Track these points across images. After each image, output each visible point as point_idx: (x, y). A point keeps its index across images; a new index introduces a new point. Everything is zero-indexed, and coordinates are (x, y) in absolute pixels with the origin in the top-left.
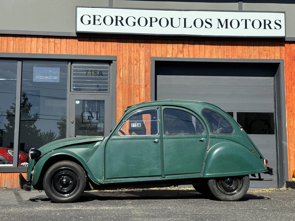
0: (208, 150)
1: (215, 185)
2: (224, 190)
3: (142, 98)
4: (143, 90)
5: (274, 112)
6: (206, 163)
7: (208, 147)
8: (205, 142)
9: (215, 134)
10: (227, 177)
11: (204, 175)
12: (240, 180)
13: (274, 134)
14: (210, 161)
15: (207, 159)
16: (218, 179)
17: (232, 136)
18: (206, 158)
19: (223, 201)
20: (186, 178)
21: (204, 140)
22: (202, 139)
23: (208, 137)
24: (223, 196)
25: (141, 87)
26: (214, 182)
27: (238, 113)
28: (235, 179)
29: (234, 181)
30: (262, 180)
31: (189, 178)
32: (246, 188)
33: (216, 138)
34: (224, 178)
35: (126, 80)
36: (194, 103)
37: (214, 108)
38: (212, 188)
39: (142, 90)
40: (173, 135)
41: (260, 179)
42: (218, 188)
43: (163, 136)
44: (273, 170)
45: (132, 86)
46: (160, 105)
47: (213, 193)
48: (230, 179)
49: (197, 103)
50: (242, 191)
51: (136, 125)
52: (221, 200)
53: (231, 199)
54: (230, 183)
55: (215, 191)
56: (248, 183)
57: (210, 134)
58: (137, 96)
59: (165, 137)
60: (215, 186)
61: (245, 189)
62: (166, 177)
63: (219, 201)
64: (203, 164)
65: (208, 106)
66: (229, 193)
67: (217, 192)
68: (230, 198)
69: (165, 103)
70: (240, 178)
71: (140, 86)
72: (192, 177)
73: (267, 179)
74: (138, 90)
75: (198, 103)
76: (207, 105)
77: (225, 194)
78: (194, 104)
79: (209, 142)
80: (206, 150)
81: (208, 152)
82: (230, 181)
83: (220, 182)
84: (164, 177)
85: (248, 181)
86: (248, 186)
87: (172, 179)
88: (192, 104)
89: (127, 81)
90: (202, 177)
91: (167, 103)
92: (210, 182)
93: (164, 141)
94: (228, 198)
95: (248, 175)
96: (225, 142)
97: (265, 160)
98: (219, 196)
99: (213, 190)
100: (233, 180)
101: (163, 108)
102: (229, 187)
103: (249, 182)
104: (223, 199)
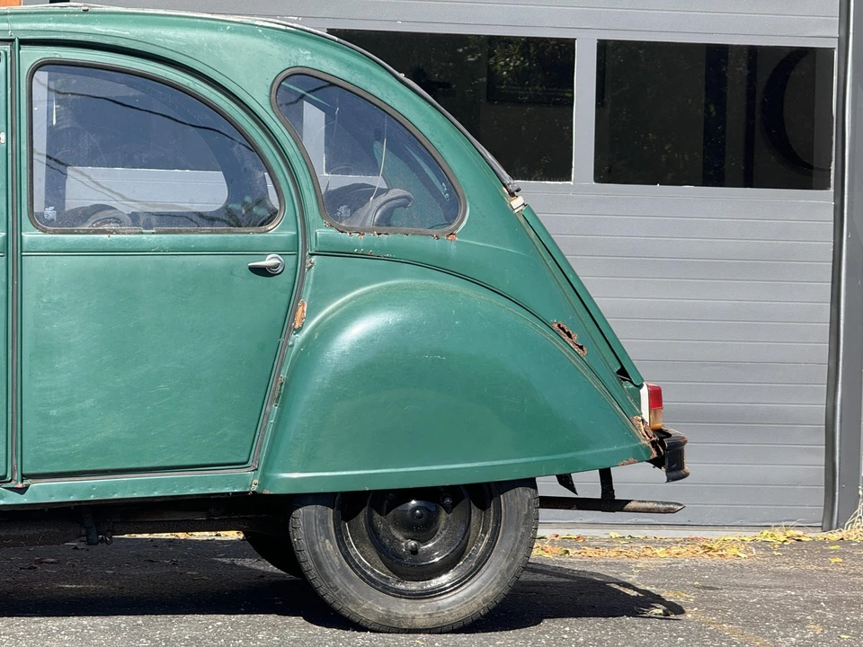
0: (299, 330)
1: (328, 537)
2: (382, 565)
5: (834, 44)
6: (282, 407)
7: (302, 310)
8: (284, 280)
9: (351, 230)
10: (404, 495)
11: (264, 479)
12: (484, 507)
13: (825, 186)
14: (306, 397)
15: (287, 384)
16: (347, 504)
17: (453, 247)
18: (284, 375)
19: (373, 631)
20: (156, 494)
21: (276, 266)
22: (269, 261)
23: (305, 249)
24: (372, 604)
26: (323, 522)
27: (603, 46)
28: (454, 505)
29: (443, 515)
30: (620, 506)
31: (176, 493)
32: (515, 557)
33: (351, 255)
34: (386, 500)
36: (230, 31)
37: (349, 65)
38: (315, 553)
40: (88, 232)
41: (608, 502)
42: (347, 557)
43: (27, 236)
44: (686, 448)
46: (12, 41)
47: (316, 583)
48: (422, 503)
49: (250, 30)
50: (486, 574)
52: (360, 627)
53: (421, 622)
54: (422, 528)
55: (330, 571)
56: (528, 530)
57: (322, 231)
59: (33, 242)
60: (329, 547)
61: (504, 565)
62: (35, 485)
63: (349, 633)
64: (268, 416)
65: (315, 52)
66: (413, 586)
67: (338, 580)
68: (418, 612)
69: (43, 26)
70: (482, 495)
72: (193, 492)
73: (649, 505)
75: (256, 34)
76: (307, 48)
77: (386, 590)
78: (228, 37)
79: (310, 276)
80: (286, 324)
81: (298, 339)
82: (420, 517)
83: (361, 518)
84: (22, 491)
85: (527, 516)
86: (524, 548)
87: (72, 498)
88: (214, 36)
90: (254, 488)
91: (53, 26)
92: (301, 522)
93: (32, 265)
94: (405, 618)
95: (530, 483)
96: (406, 279)
97: (644, 392)
98: (353, 601)
99: (319, 565)
100: (438, 513)
101: (32, 55)
102: (414, 552)
103: (533, 521)
104: (372, 618)
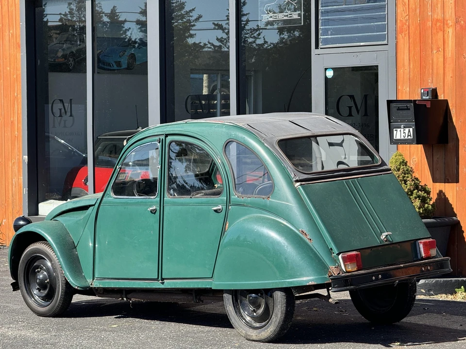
0: (226, 232)
1: (230, 305)
3: (450, 56)
4: (450, 31)
7: (227, 224)
8: (222, 214)
21: (220, 210)
22: (218, 207)
23: (229, 203)
24: (242, 330)
25: (447, 24)
26: (228, 300)
35: (416, 10)
39: (450, 34)
43: (165, 199)
45: (429, 24)
46: (164, 135)
51: (403, 135)
58: (438, 51)
60: (231, 308)
62: (166, 282)
68: (253, 334)
71: (444, 21)
74: (440, 34)
79: (229, 213)
80: (223, 230)
84: (163, 283)
89: (418, 11)
104: (243, 335)
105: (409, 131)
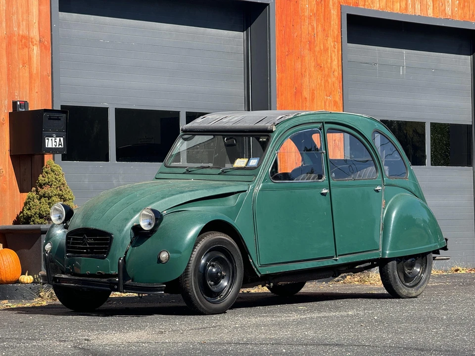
0: (384, 209)
3: (35, 72)
4: (35, 50)
6: (384, 232)
7: (384, 202)
8: (380, 194)
9: (390, 178)
11: (383, 254)
15: (385, 225)
17: (408, 182)
18: (383, 222)
20: (362, 259)
22: (378, 188)
23: (383, 184)
25: (32, 42)
31: (365, 259)
35: (1, 23)
51: (54, 143)
58: (24, 66)
71: (29, 39)
72: (369, 259)
74: (26, 51)
80: (382, 207)
84: (336, 260)
87: (346, 262)
89: (4, 24)
90: (381, 256)
102: (410, 274)
105: (60, 140)
